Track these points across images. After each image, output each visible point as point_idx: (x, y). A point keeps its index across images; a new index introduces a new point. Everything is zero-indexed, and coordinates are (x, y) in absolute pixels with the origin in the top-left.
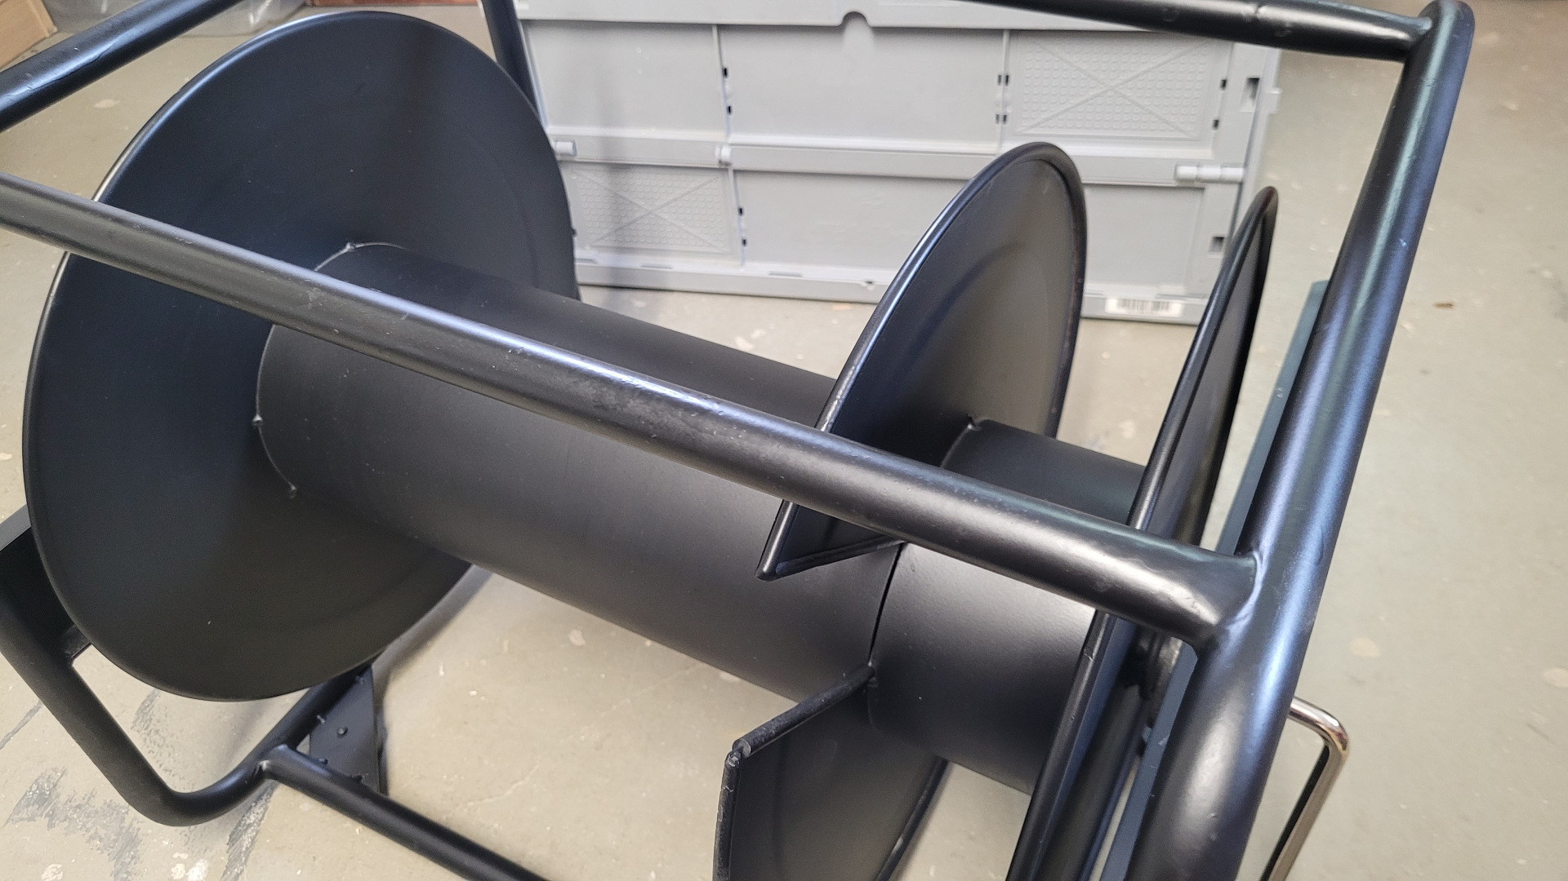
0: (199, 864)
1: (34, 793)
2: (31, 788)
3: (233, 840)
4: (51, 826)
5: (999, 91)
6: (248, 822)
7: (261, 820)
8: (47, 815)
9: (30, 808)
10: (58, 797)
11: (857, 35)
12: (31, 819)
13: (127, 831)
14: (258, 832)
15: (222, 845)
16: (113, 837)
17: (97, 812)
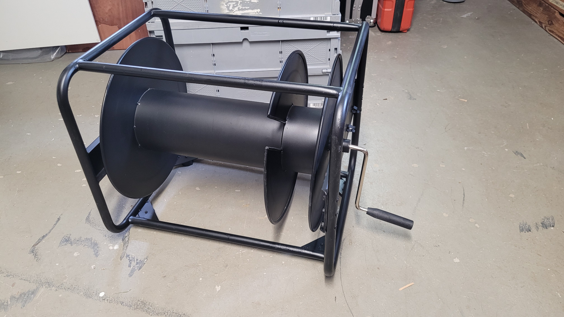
0: (116, 245)
1: (64, 240)
2: (62, 239)
3: (123, 240)
4: (72, 245)
5: (280, 55)
6: (126, 236)
7: (129, 235)
8: (70, 243)
9: (64, 243)
10: (71, 239)
11: (246, 44)
12: (66, 245)
13: (94, 243)
14: (129, 237)
15: (121, 241)
16: (90, 245)
17: (84, 241)
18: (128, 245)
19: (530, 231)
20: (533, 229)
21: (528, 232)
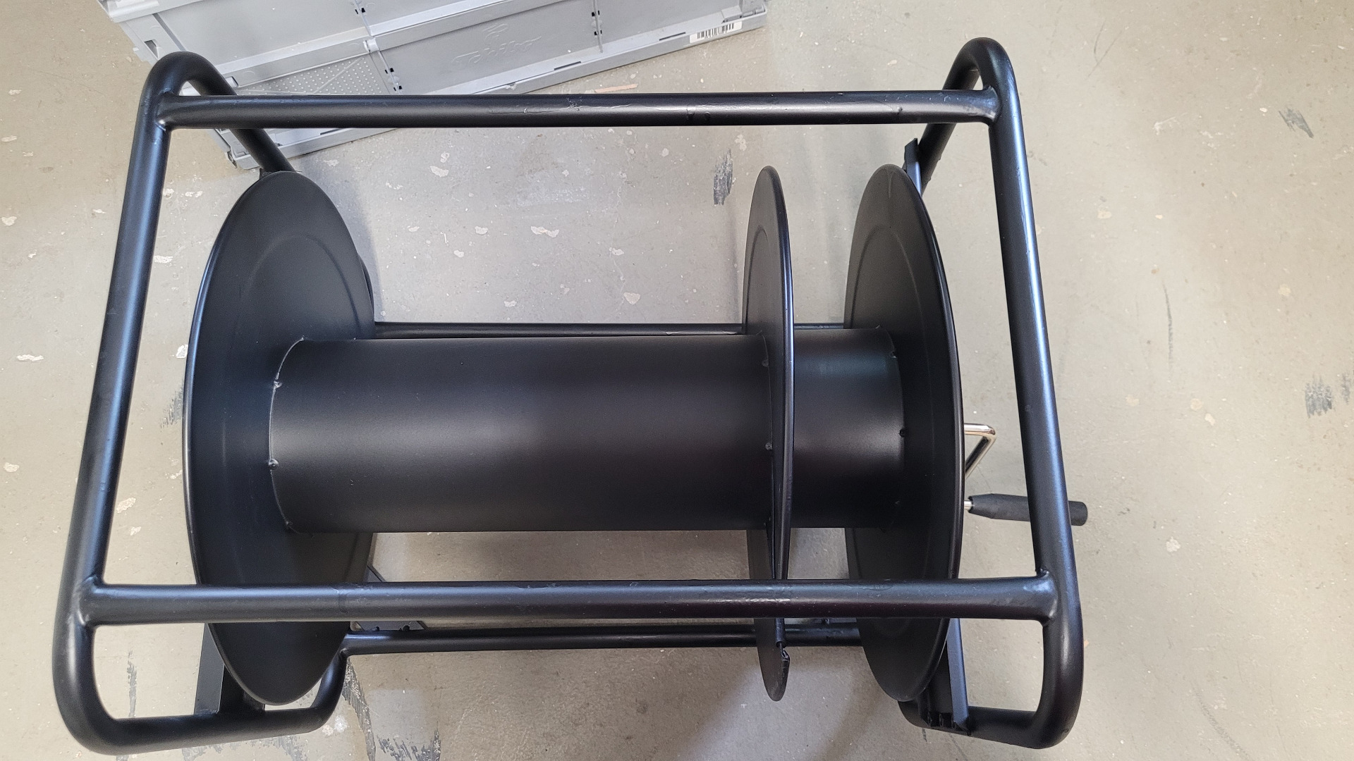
0: (337, 720)
3: (347, 696)
6: (347, 681)
7: (355, 676)
14: (358, 684)
15: (342, 702)
18: (368, 709)
19: (1330, 404)
20: (1338, 399)
21: (1326, 410)
